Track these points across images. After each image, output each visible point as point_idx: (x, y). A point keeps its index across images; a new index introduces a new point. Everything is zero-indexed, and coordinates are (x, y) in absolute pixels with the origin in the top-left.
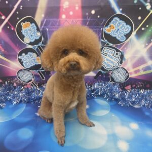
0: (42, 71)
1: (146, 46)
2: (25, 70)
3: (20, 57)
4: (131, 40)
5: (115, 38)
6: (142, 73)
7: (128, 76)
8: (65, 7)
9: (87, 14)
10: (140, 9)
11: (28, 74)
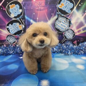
5: (65, 11)
6: (82, 32)
11: (13, 38)
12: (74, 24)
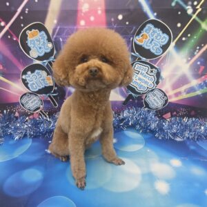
0: (55, 95)
1: (188, 61)
2: (31, 94)
3: (24, 77)
4: (169, 53)
5: (149, 50)
6: (185, 96)
7: (166, 101)
8: (84, 11)
9: (113, 20)
10: (179, 13)
11: (35, 100)
12: (168, 80)
